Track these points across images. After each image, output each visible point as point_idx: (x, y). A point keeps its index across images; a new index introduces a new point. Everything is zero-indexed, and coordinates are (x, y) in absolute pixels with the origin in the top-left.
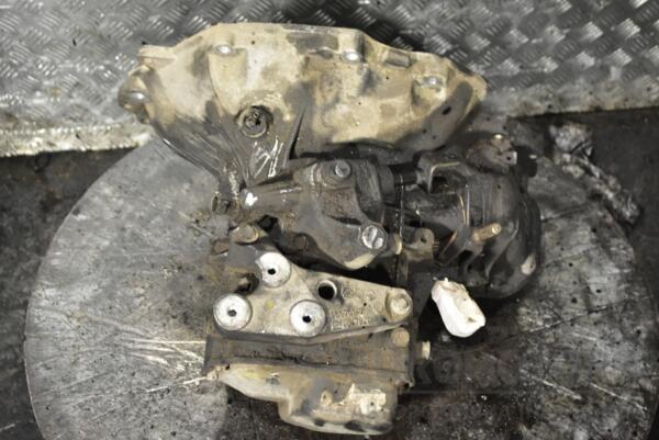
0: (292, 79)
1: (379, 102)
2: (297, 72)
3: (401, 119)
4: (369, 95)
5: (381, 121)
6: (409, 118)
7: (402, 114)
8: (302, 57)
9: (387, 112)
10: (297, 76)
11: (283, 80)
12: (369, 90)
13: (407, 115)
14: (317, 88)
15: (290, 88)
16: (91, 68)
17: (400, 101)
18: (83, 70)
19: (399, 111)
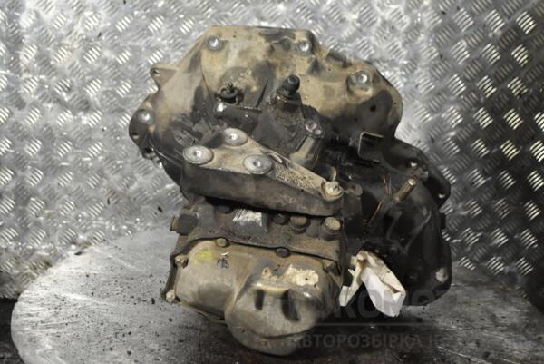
0: (260, 58)
1: (323, 84)
2: (264, 53)
3: (339, 100)
4: (316, 76)
5: (323, 99)
6: (345, 99)
7: (339, 95)
8: (268, 44)
9: (328, 92)
10: (264, 56)
11: (254, 59)
12: (315, 72)
13: (343, 97)
14: (278, 69)
15: (258, 64)
16: (117, 226)
17: (338, 86)
18: (111, 227)
19: (337, 92)
